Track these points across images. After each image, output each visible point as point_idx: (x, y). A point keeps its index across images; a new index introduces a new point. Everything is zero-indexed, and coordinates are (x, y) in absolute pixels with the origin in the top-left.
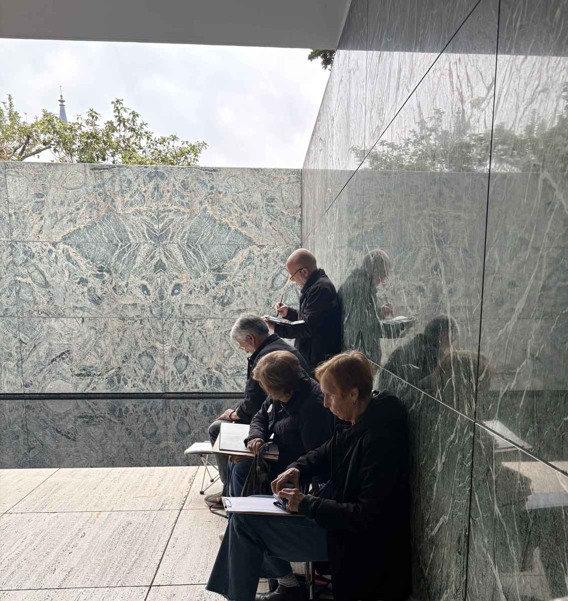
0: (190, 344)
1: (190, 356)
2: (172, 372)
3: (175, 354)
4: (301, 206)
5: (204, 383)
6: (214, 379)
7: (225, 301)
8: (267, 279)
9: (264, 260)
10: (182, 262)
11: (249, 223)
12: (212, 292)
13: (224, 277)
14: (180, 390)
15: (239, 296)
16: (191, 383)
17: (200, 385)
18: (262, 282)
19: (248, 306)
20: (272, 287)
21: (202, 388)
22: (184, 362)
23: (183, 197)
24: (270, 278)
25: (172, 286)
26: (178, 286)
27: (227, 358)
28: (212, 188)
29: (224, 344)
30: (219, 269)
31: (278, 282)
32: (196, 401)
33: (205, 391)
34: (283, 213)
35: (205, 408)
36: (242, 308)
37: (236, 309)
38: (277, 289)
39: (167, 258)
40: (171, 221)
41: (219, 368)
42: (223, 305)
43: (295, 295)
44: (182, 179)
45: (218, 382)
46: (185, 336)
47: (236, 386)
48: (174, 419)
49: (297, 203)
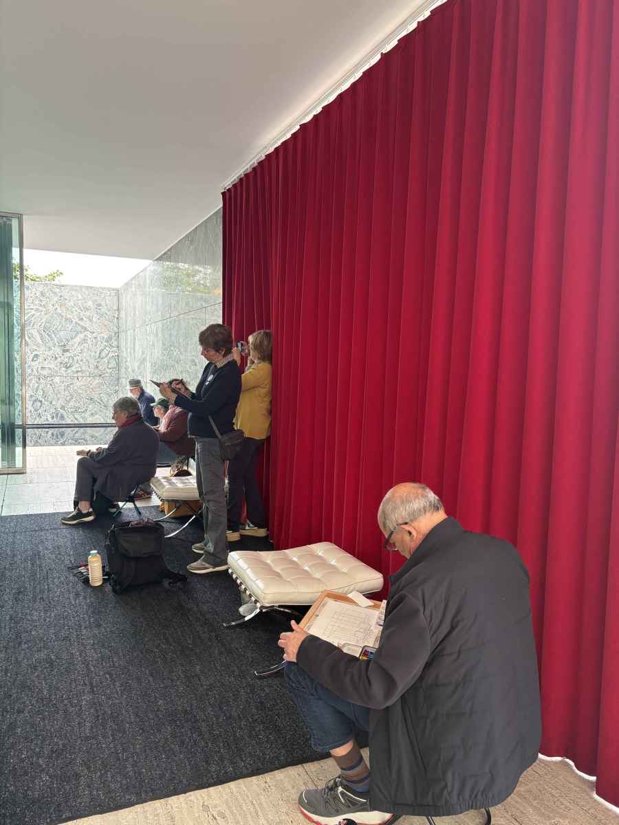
0: (44, 392)
1: (43, 400)
2: (31, 411)
3: (34, 398)
4: (118, 310)
5: (53, 418)
6: (59, 415)
7: (68, 365)
8: (96, 352)
9: (94, 341)
10: (40, 341)
11: (85, 319)
12: (59, 360)
13: (68, 351)
14: (36, 423)
15: (77, 362)
16: (44, 418)
17: (50, 419)
18: (93, 353)
19: (84, 368)
20: (99, 357)
21: (51, 421)
22: (39, 404)
23: (41, 301)
24: (98, 352)
25: (33, 355)
26: (36, 356)
27: (69, 402)
28: (61, 296)
29: (67, 392)
30: (64, 346)
31: (103, 354)
32: (47, 430)
33: (53, 423)
34: (107, 314)
35: (53, 434)
36: (80, 369)
37: (75, 370)
38: (102, 358)
39: (30, 338)
40: (33, 315)
41: (63, 408)
42: (67, 368)
43: (114, 362)
44: (41, 290)
45: (62, 417)
46: (40, 387)
47: (74, 420)
48: (31, 442)
49: (115, 308)
